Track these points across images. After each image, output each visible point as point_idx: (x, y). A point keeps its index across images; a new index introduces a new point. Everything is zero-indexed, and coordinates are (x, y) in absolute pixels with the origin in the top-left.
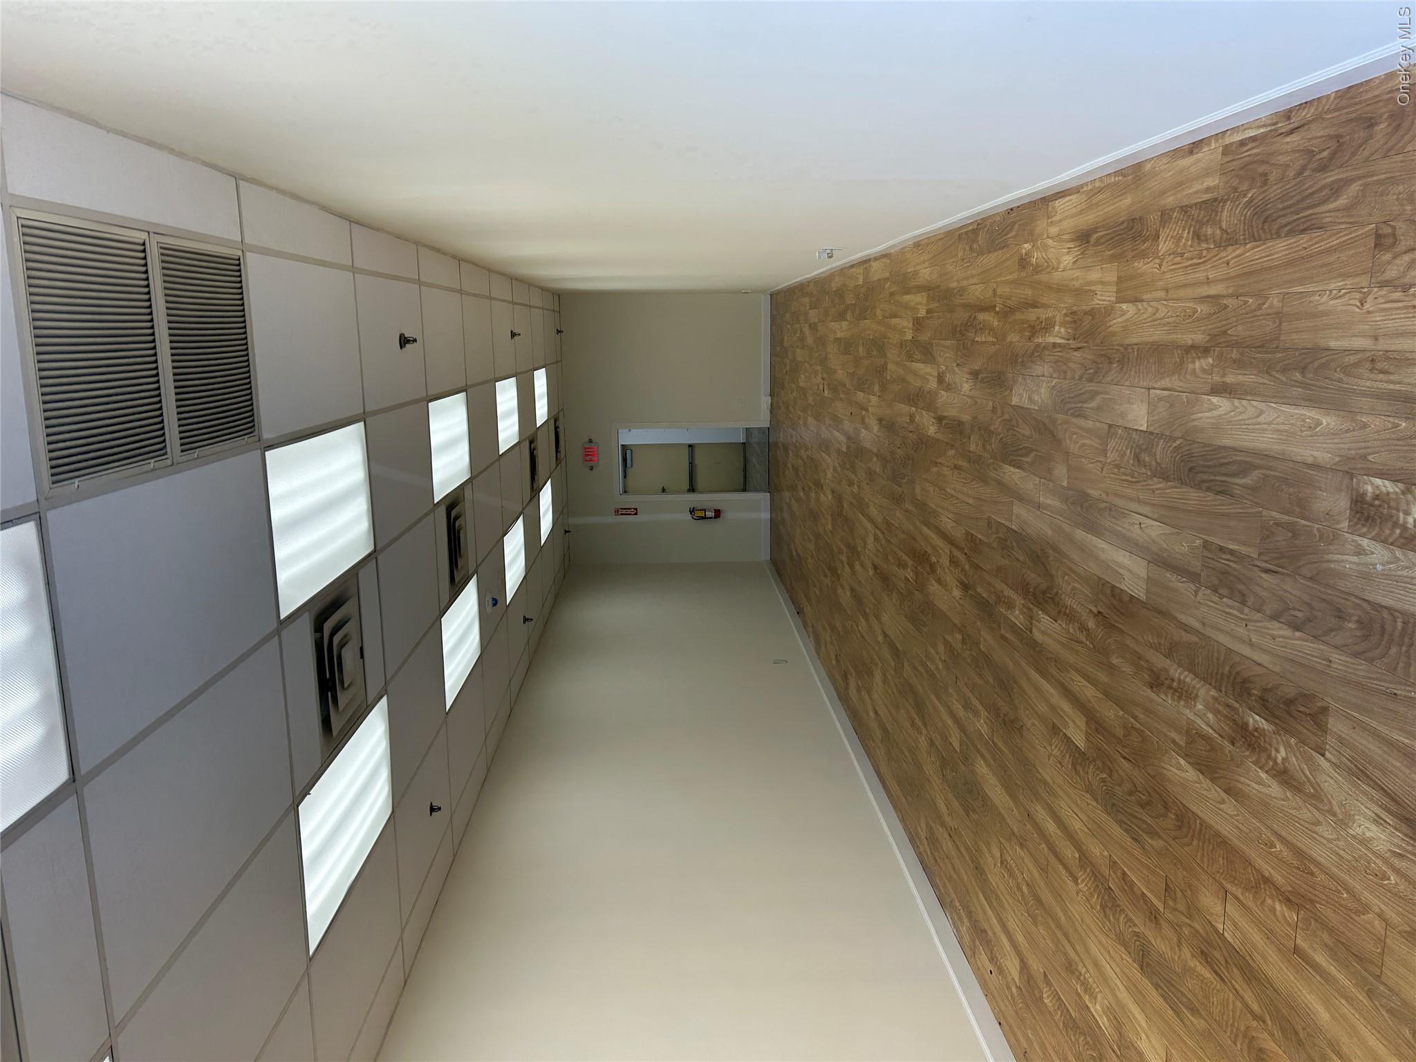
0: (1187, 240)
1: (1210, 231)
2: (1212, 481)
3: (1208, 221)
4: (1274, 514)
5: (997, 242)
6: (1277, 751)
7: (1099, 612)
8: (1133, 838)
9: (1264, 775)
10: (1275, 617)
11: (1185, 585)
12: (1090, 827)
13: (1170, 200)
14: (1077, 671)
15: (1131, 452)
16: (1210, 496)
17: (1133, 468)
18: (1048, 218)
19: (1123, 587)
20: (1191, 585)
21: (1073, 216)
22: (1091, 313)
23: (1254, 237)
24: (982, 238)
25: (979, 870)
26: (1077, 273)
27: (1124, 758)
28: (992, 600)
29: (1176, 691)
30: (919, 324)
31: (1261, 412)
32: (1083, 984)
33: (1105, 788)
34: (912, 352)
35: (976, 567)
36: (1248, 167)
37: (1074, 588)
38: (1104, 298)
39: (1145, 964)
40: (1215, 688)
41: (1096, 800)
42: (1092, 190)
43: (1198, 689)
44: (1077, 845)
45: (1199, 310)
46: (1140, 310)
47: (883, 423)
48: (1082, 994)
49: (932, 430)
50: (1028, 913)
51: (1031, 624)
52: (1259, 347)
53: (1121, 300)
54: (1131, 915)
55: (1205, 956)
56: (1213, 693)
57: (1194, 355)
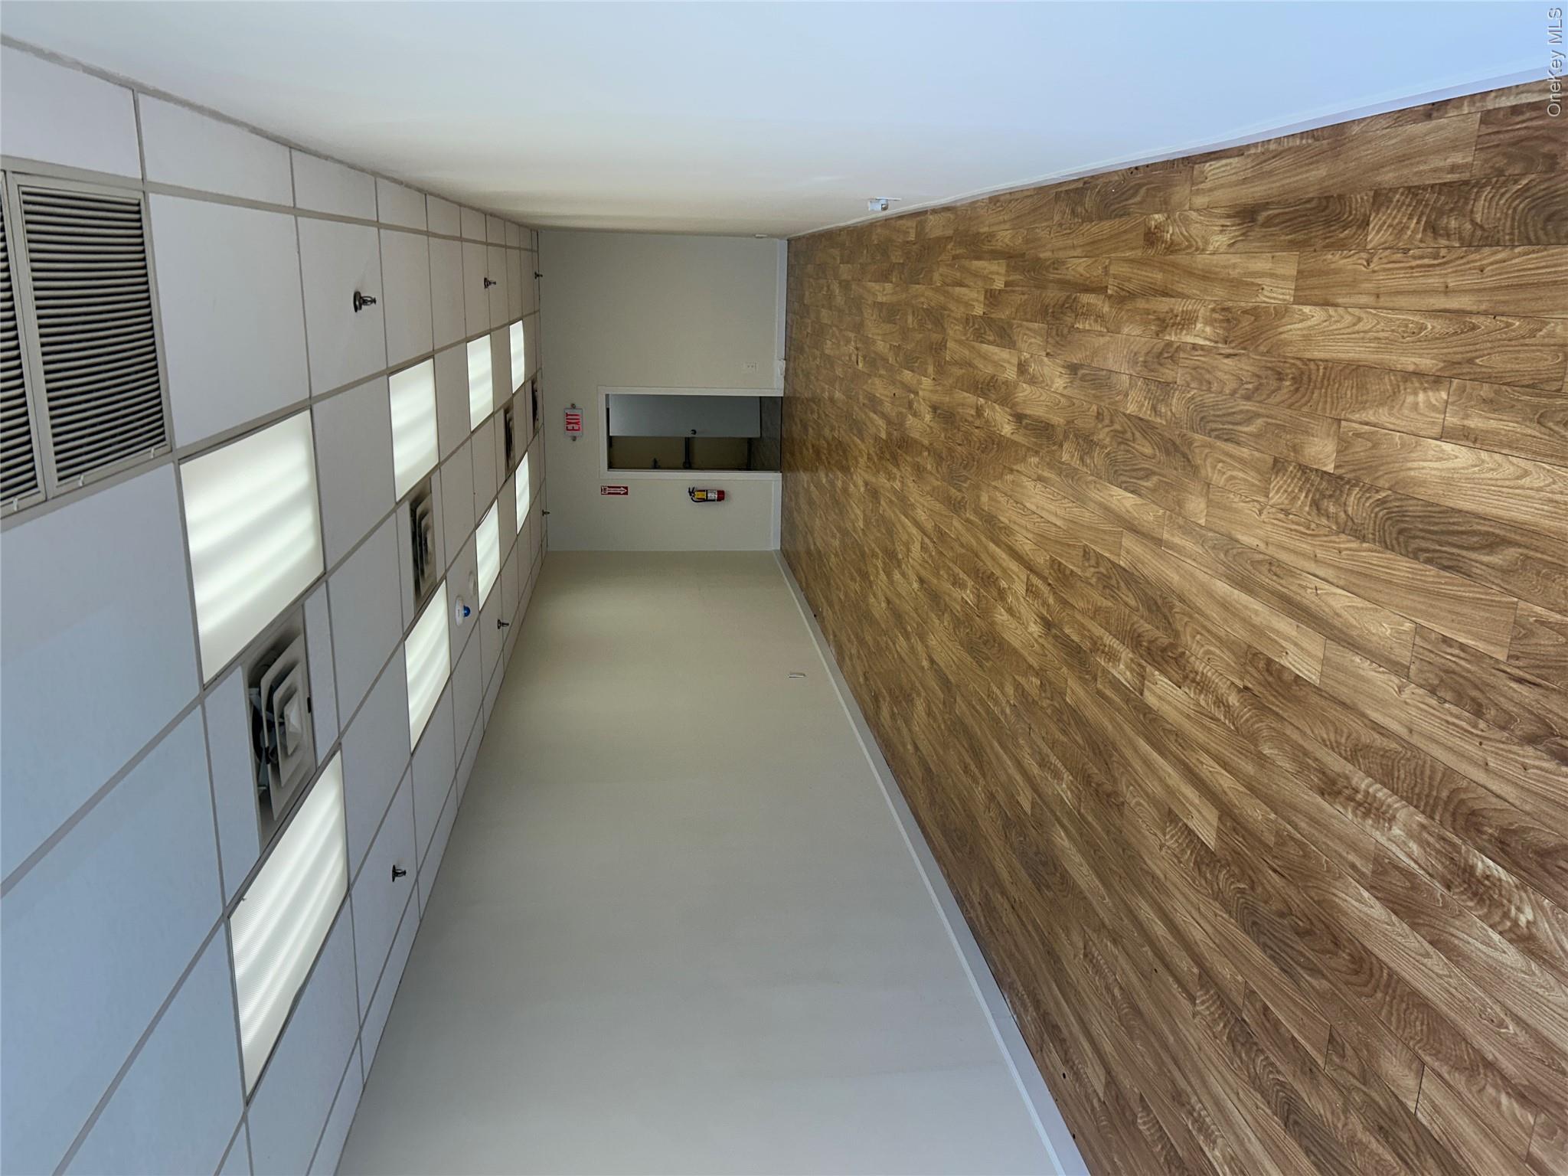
0: (1415, 232)
1: (1453, 224)
2: (1435, 551)
3: (1452, 210)
4: (1538, 609)
5: (1113, 207)
6: (1519, 909)
7: (1246, 688)
8: (1282, 969)
9: (1496, 937)
10: (1531, 740)
11: (1386, 677)
12: (1217, 941)
13: (1388, 177)
14: (1208, 752)
15: (1306, 497)
16: (1432, 571)
17: (1309, 517)
18: (1193, 184)
19: (1284, 662)
20: (1393, 678)
21: (1231, 185)
22: (1255, 312)
23: (1528, 238)
24: (1089, 202)
25: (1053, 957)
26: (1235, 259)
27: (1275, 871)
28: (1086, 645)
29: (1360, 804)
30: (993, 298)
31: (1526, 473)
32: (1195, 1121)
33: (1241, 900)
34: (982, 331)
35: (1065, 603)
36: (1524, 143)
37: (1208, 652)
38: (1275, 295)
39: (1291, 1121)
40: (1423, 812)
41: (1230, 913)
42: (1263, 153)
43: (1397, 810)
44: (1198, 959)
45: (1430, 327)
46: (1331, 316)
47: (939, 411)
48: (1194, 1133)
49: (1007, 429)
50: (1120, 1020)
51: (1143, 685)
52: (1527, 386)
53: (1298, 301)
54: (1273, 1059)
55: (1383, 1133)
56: (1420, 818)
57: (1417, 385)
